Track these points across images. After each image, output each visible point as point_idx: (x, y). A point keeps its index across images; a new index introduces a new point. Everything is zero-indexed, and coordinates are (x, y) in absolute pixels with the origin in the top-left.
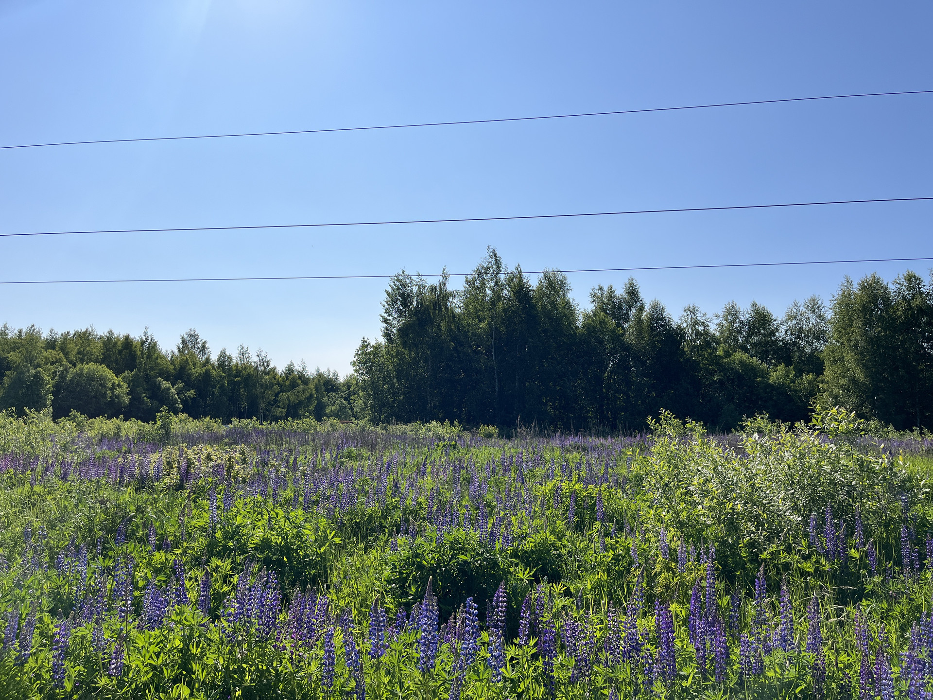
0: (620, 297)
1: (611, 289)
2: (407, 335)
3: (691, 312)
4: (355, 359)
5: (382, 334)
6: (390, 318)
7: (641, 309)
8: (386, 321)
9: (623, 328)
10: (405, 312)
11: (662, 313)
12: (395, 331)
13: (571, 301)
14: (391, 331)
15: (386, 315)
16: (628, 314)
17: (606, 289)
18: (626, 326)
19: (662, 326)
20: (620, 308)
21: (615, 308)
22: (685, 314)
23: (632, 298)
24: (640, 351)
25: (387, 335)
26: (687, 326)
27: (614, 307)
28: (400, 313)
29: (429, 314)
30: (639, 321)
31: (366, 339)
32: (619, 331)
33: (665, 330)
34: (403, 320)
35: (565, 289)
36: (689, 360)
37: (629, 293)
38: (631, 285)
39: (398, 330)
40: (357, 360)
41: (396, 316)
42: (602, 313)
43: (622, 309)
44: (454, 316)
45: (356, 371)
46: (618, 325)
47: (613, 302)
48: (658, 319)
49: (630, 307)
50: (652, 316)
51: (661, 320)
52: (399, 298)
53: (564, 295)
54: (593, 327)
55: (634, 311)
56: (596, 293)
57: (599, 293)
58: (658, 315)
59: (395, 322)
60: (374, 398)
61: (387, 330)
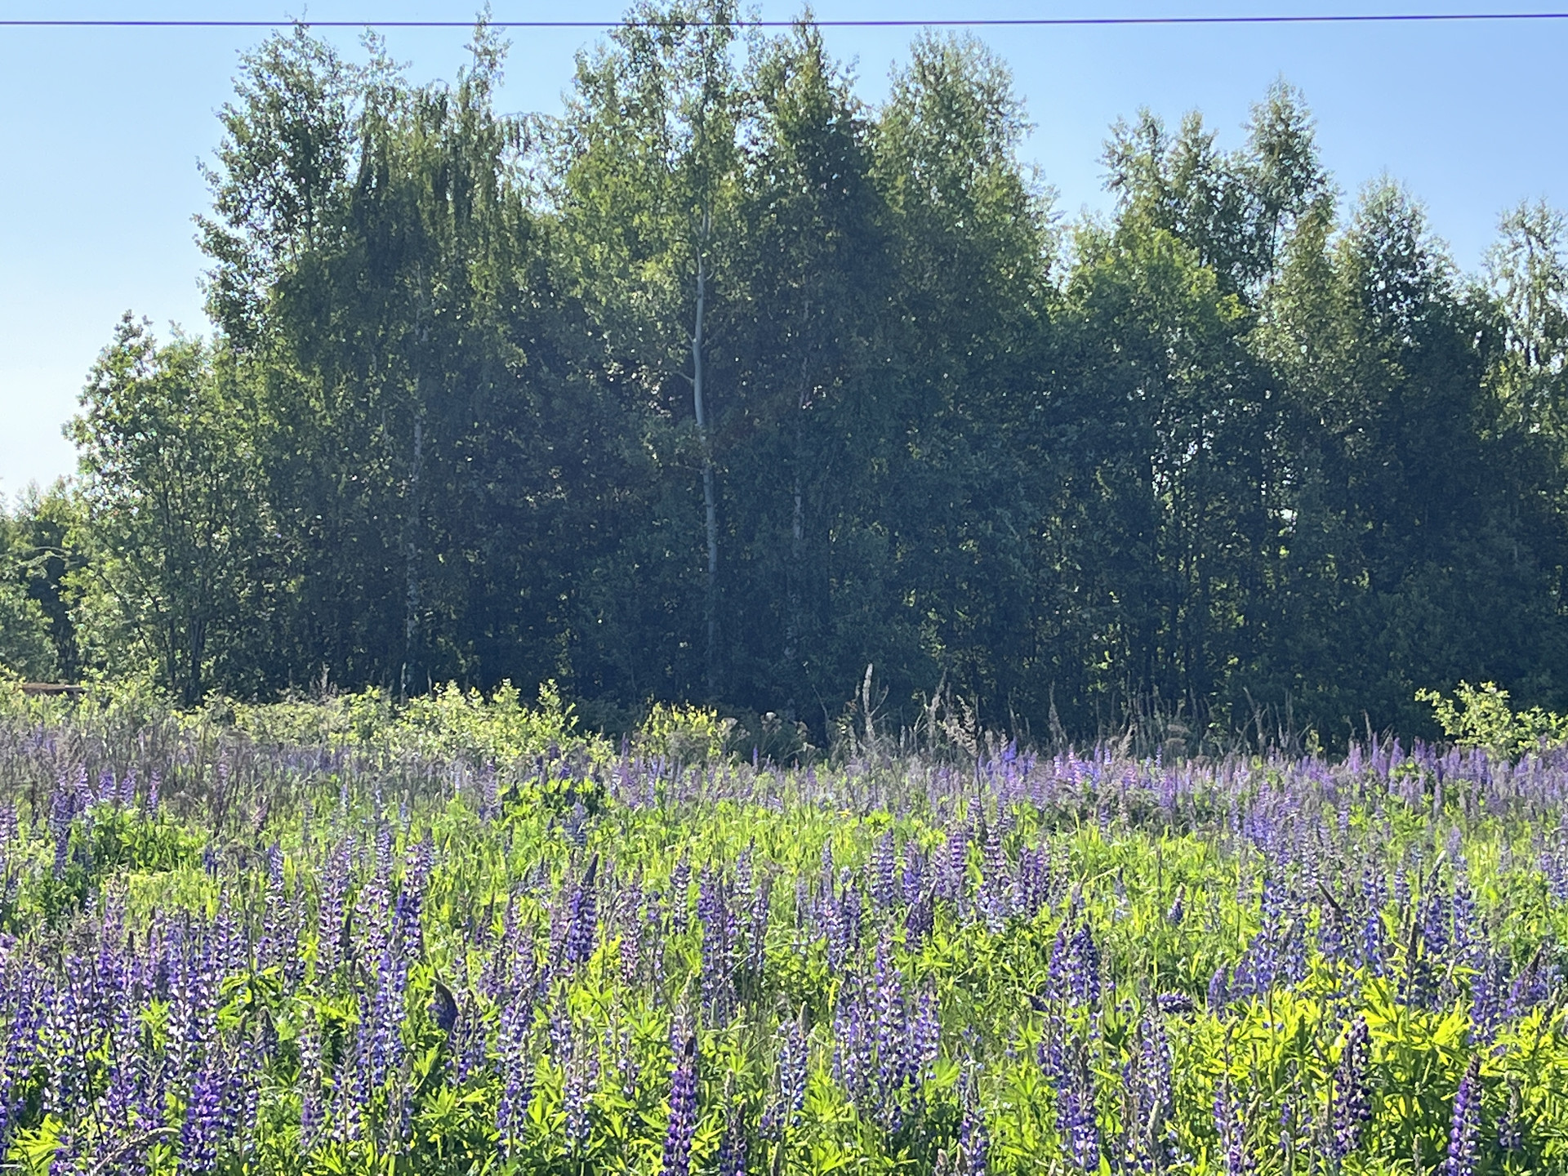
0: (1233, 165)
1: (1195, 130)
2: (319, 310)
3: (1529, 231)
4: (85, 413)
5: (203, 300)
6: (241, 232)
7: (1322, 214)
8: (221, 246)
9: (1243, 300)
10: (309, 207)
11: (1409, 238)
12: (261, 293)
13: (1026, 175)
14: (244, 292)
15: (221, 221)
16: (1261, 236)
17: (1172, 129)
18: (1255, 289)
19: (1409, 291)
20: (1231, 213)
21: (1209, 210)
22: (1507, 243)
23: (1284, 172)
24: (1318, 396)
25: (229, 310)
26: (1511, 294)
27: (1204, 209)
28: (288, 208)
29: (416, 221)
30: (1315, 268)
31: (136, 323)
32: (1228, 307)
33: (1419, 309)
34: (298, 244)
35: (1003, 123)
36: (1516, 436)
37: (1271, 148)
38: (1281, 115)
39: (280, 286)
40: (95, 416)
41: (267, 226)
42: (1159, 234)
43: (1241, 219)
44: (526, 230)
45: (91, 464)
46: (1225, 284)
47: (1203, 186)
48: (1395, 262)
49: (1274, 207)
50: (1370, 250)
51: (1407, 264)
52: (282, 145)
53: (997, 148)
54: (1123, 290)
55: (1290, 226)
56: (1128, 147)
57: (1142, 149)
58: (1392, 247)
59: (261, 253)
60: (171, 587)
61: (226, 284)
